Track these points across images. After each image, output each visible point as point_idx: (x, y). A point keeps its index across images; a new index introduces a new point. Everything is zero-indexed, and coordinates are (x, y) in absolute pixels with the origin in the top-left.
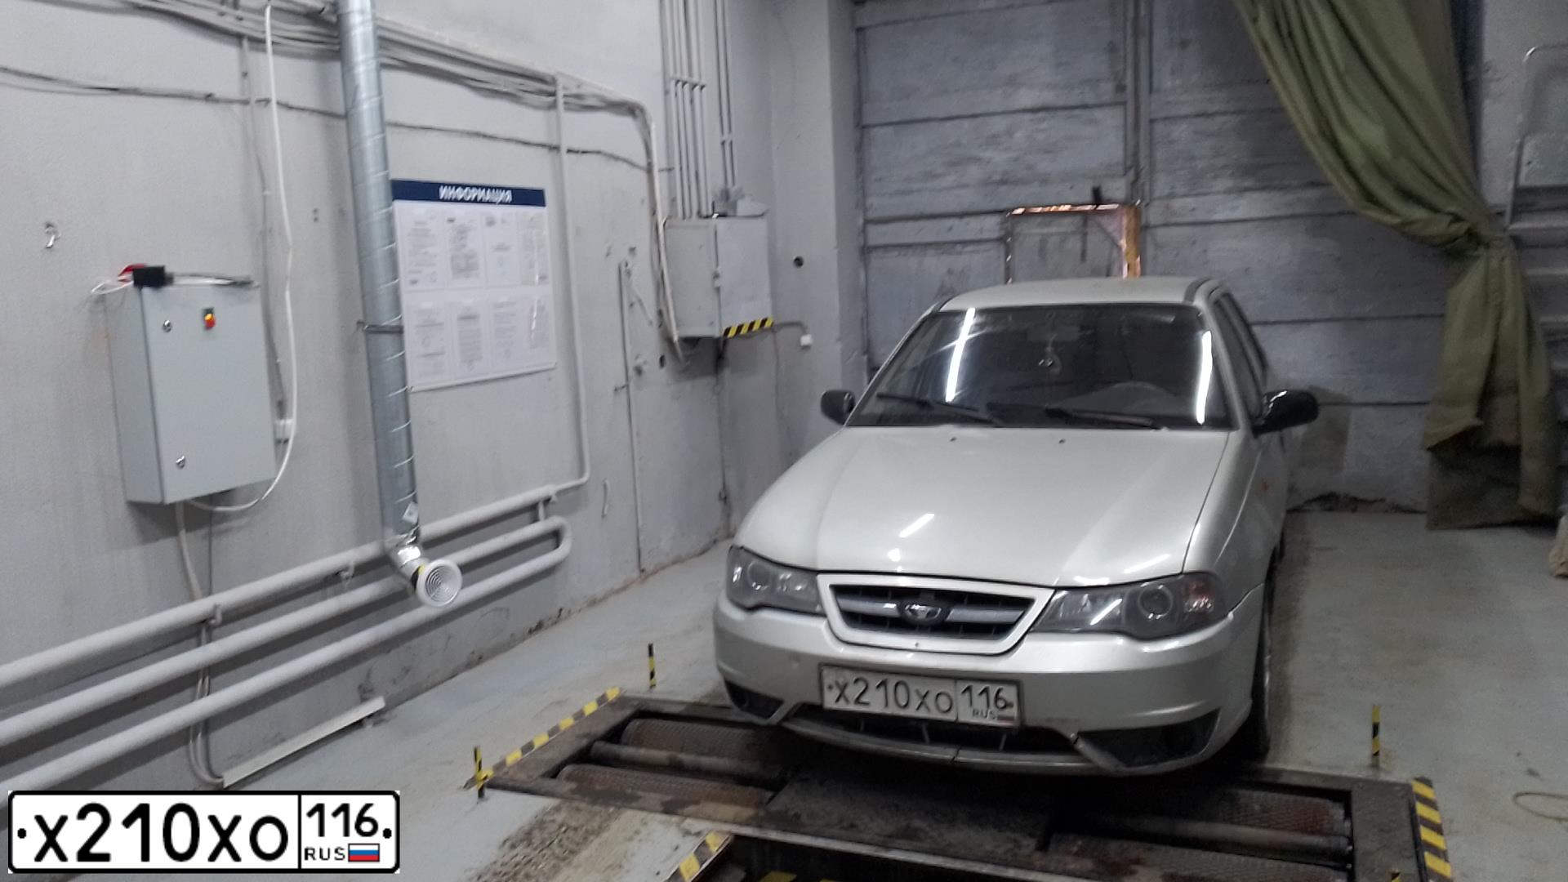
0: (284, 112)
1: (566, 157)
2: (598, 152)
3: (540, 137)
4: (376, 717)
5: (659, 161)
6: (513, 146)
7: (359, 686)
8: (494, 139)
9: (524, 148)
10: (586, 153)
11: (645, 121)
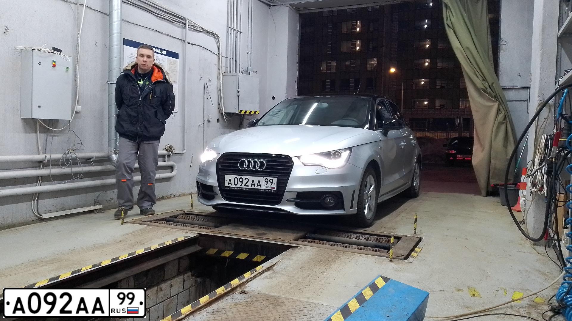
0: (88, 9)
1: (187, 45)
2: (200, 46)
3: (179, 36)
4: (98, 211)
6: (169, 37)
7: (95, 200)
8: (162, 33)
9: (173, 39)
10: (196, 45)
11: (218, 40)
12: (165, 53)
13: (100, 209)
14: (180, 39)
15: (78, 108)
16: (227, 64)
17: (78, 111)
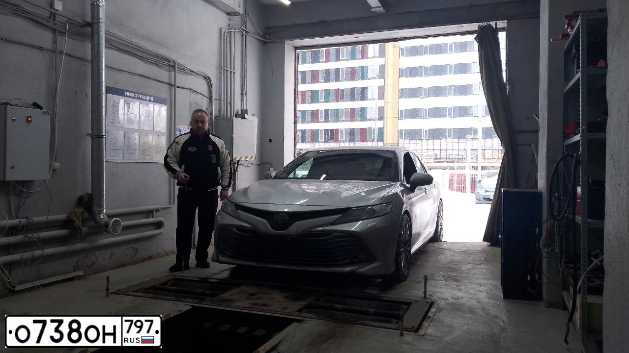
0: (68, 57)
1: (177, 88)
2: (191, 89)
3: (166, 81)
4: (79, 278)
5: (214, 97)
6: (156, 82)
7: (74, 265)
8: (148, 78)
9: (160, 83)
10: (185, 89)
11: (210, 82)
12: (152, 99)
13: (81, 276)
14: (168, 84)
15: (57, 164)
16: (220, 107)
17: (55, 168)
